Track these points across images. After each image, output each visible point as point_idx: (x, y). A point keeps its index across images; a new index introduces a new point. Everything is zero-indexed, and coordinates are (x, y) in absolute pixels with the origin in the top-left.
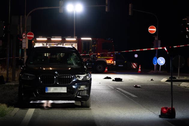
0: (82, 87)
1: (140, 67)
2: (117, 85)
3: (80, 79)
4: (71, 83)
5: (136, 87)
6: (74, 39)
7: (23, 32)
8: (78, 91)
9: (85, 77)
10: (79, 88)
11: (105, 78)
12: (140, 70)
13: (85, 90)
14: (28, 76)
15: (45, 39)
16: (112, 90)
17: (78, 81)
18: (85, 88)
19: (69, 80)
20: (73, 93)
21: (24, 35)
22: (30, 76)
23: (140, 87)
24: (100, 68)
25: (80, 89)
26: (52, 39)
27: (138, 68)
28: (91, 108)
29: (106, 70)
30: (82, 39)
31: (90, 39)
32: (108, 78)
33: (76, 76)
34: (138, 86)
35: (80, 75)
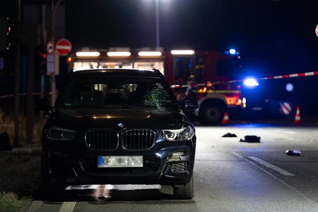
0: (174, 154)
1: (298, 112)
2: (249, 150)
3: (171, 139)
4: (153, 146)
5: (291, 153)
6: (158, 54)
7: (49, 40)
8: (167, 164)
9: (182, 133)
10: (170, 158)
11: (225, 136)
12: (298, 118)
13: (181, 162)
14: (60, 132)
15: (96, 54)
16: (239, 160)
17: (166, 143)
18: (183, 158)
19: (148, 140)
20: (156, 169)
21: (50, 45)
22: (65, 133)
23: (298, 155)
24: (213, 114)
25: (170, 160)
26: (110, 54)
27: (293, 113)
28: (195, 199)
29: (226, 118)
30: (174, 52)
31: (191, 52)
32: (229, 135)
33: (164, 131)
34: (295, 152)
35: (171, 131)
